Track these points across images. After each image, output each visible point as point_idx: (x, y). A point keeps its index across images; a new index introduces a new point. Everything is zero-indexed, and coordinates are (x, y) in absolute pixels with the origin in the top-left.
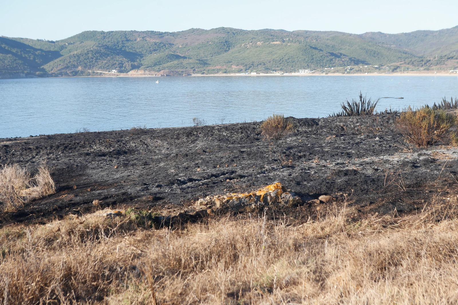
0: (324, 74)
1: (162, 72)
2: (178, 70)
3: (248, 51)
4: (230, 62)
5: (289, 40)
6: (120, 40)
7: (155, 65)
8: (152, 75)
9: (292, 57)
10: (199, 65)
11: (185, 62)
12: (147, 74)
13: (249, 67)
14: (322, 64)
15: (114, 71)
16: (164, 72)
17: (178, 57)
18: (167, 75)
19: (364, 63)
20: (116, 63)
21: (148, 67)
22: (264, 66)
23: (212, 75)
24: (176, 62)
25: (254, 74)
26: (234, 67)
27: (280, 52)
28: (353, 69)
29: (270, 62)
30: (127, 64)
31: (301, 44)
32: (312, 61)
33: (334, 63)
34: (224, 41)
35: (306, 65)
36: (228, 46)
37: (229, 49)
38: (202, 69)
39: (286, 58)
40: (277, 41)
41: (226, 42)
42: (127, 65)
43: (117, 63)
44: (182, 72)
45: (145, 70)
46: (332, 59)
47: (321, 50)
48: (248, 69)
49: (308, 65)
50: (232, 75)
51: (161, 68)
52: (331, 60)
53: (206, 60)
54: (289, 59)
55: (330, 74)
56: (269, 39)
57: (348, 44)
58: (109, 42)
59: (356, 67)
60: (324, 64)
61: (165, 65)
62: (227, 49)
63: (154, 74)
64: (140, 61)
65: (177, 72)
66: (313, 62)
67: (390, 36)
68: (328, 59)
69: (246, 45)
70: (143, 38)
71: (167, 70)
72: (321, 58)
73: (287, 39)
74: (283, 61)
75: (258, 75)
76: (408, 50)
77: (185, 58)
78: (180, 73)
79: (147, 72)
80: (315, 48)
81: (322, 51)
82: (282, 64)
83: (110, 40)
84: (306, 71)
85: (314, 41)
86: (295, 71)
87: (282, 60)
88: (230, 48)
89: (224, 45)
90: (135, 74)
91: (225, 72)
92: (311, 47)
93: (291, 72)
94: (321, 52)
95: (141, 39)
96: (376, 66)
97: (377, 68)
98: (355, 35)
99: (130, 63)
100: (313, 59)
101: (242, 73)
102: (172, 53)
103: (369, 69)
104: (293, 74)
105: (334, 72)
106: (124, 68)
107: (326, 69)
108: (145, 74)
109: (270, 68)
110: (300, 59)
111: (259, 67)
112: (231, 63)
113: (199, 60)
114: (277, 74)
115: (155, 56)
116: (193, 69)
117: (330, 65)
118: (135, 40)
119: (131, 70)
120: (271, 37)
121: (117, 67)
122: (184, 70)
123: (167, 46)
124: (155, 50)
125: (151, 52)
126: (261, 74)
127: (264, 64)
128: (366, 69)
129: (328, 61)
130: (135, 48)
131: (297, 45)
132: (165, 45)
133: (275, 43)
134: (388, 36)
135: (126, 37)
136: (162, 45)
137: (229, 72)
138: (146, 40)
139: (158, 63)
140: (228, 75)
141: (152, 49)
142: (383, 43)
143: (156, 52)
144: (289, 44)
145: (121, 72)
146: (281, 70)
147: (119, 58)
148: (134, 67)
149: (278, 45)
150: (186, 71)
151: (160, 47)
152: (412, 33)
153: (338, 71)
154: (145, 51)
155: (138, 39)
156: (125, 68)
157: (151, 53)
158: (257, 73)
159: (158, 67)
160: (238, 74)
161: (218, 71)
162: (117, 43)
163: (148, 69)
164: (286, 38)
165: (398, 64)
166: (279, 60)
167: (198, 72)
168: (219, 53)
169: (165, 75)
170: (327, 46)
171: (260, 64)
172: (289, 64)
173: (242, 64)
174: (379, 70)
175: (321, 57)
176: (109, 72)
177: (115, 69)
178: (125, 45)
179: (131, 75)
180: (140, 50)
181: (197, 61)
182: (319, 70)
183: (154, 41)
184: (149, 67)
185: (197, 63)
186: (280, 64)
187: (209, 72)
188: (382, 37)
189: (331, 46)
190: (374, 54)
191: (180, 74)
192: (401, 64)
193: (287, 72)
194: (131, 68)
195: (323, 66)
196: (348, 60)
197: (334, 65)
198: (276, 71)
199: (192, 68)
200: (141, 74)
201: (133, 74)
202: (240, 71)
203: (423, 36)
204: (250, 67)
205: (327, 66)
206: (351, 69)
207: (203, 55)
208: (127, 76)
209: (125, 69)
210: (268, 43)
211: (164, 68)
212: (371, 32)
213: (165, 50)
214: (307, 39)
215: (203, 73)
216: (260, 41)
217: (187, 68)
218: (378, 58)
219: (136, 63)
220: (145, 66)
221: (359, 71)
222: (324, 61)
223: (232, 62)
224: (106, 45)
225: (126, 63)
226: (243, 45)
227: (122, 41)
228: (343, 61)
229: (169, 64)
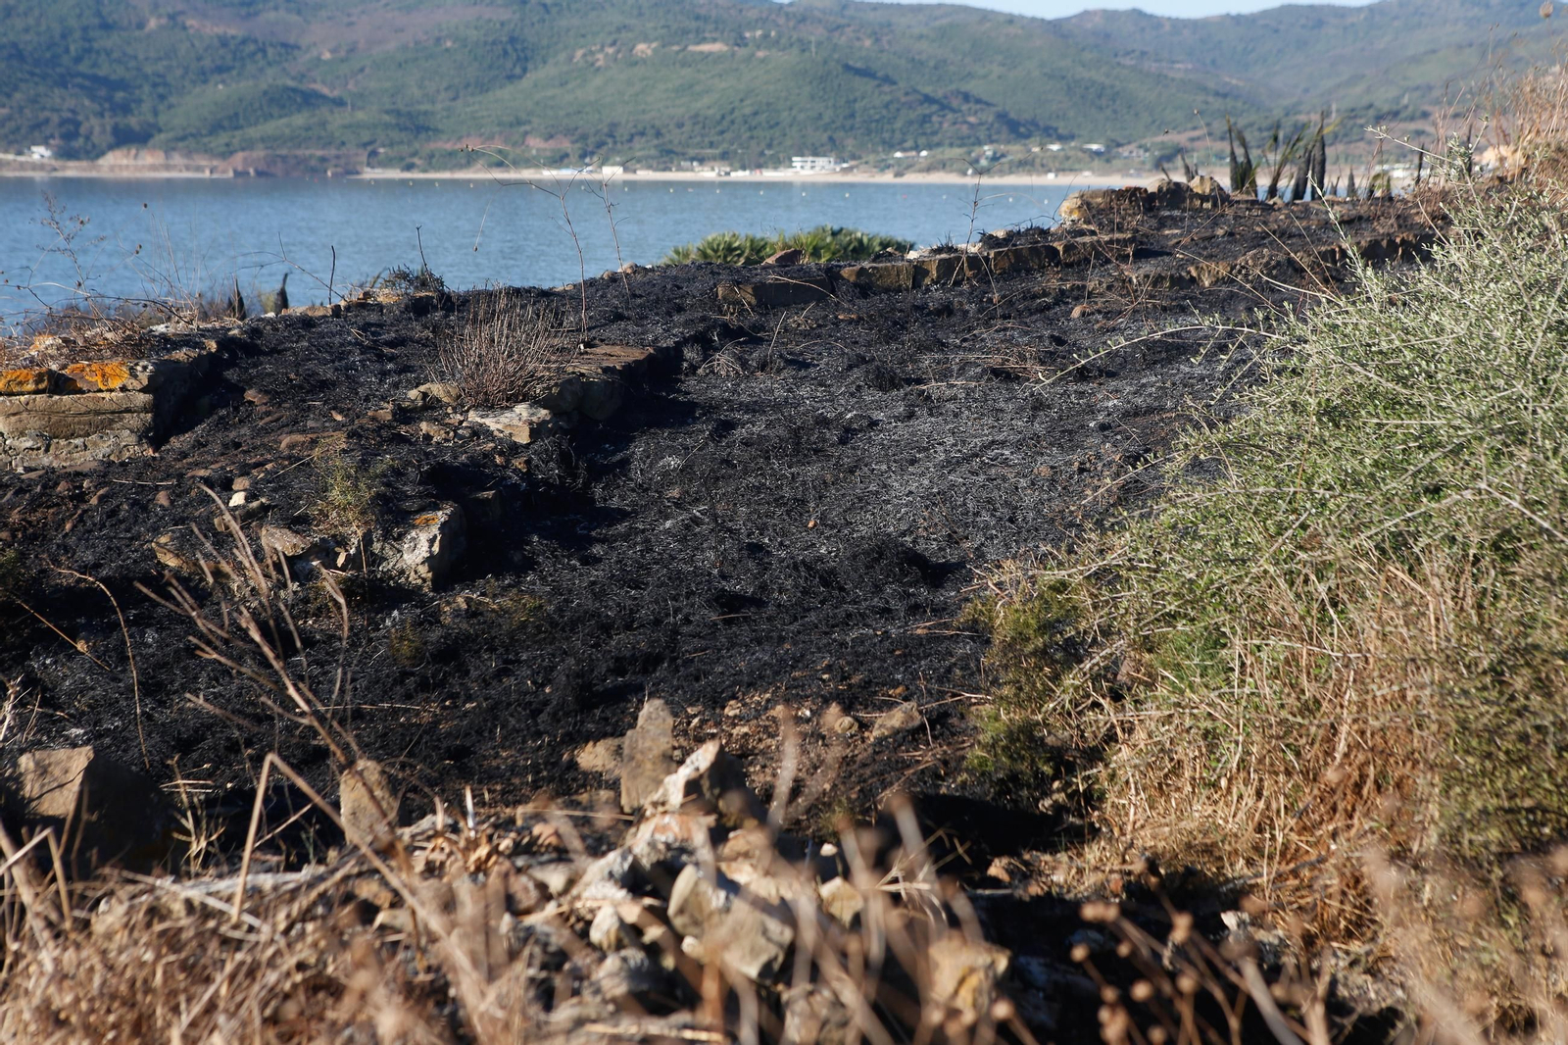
0: (888, 178)
1: (239, 158)
2: (308, 152)
3: (598, 81)
4: (519, 123)
5: (766, 36)
6: (73, 22)
7: (216, 128)
8: (199, 169)
9: (768, 104)
10: (395, 135)
11: (338, 119)
12: (179, 169)
13: (594, 146)
14: (886, 135)
15: (39, 153)
16: (245, 159)
17: (310, 99)
18: (259, 174)
19: (1050, 133)
20: (47, 121)
21: (183, 138)
22: (656, 142)
23: (446, 175)
24: (299, 120)
25: (612, 172)
26: (535, 144)
27: (723, 85)
28: (1003, 156)
29: (680, 125)
30: (97, 127)
31: (807, 54)
32: (848, 123)
33: (934, 133)
34: (504, 39)
35: (825, 137)
36: (518, 59)
37: (525, 70)
38: (405, 149)
39: (748, 111)
40: (714, 40)
41: (512, 40)
42: (97, 129)
43: (55, 118)
44: (323, 159)
45: (169, 149)
46: (930, 116)
47: (888, 80)
48: (592, 153)
49: (831, 139)
50: (527, 174)
51: (236, 142)
52: (925, 119)
53: (426, 113)
54: (756, 114)
55: (912, 178)
56: (685, 32)
57: (1000, 58)
58: (27, 30)
59: (1016, 151)
60: (898, 136)
61: (253, 132)
62: (518, 70)
63: (204, 169)
64: (156, 113)
65: (301, 161)
66: (852, 128)
67: (1178, 25)
68: (913, 115)
69: (592, 53)
70: (172, 17)
71: (259, 153)
72: (884, 112)
73: (759, 33)
74: (733, 122)
75: (630, 177)
76: (1241, 84)
77: (339, 103)
78: (313, 163)
79: (177, 159)
80: (866, 73)
81: (894, 83)
82: (728, 136)
83: (31, 21)
84: (821, 161)
85: (868, 43)
86: (777, 163)
87: (728, 118)
88: (530, 66)
89: (505, 53)
90: (127, 167)
91: (500, 165)
92: (847, 68)
93: (760, 166)
94: (886, 88)
95: (164, 21)
96: (1095, 147)
97: (1098, 153)
98: (1033, 19)
99: (109, 121)
100: (852, 116)
101: (567, 167)
102: (290, 83)
103: (1068, 158)
104: (769, 175)
105: (929, 169)
106: (81, 141)
107: (898, 155)
108: (168, 168)
109: (679, 149)
110: (801, 116)
111: (638, 142)
112: (523, 129)
113: (398, 113)
114: (707, 174)
115: (220, 90)
116: (370, 148)
117: (922, 141)
118: (141, 26)
119: (111, 147)
120: (693, 25)
121: (52, 136)
122: (332, 152)
123: (270, 51)
124: (220, 70)
125: (203, 77)
126: (644, 175)
127: (658, 134)
128: (1055, 156)
129: (911, 123)
130: (135, 58)
131: (789, 58)
132: (264, 51)
133: (706, 48)
134: (1167, 28)
135: (99, 14)
136: (252, 47)
137: (517, 163)
138: (185, 28)
139: (226, 123)
140: (512, 175)
141: (207, 63)
142: (1143, 53)
143: (225, 76)
144: (761, 54)
145: (67, 154)
146: (724, 157)
147: (65, 101)
148: (124, 138)
149: (718, 58)
150: (338, 157)
151: (242, 59)
152: (1265, 14)
153: (942, 166)
154: (179, 72)
155: (152, 23)
156: (87, 138)
157: (205, 82)
158: (626, 170)
159: (223, 138)
160: (548, 174)
161: (470, 159)
162: (64, 36)
163: (181, 145)
164: (754, 29)
165: (1180, 138)
166: (718, 117)
167: (387, 163)
168: (483, 88)
169: (252, 171)
170: (917, 64)
171: (642, 134)
172: (755, 133)
173: (569, 132)
174: (1108, 161)
175: (887, 106)
176: (20, 153)
177: (45, 142)
178: (96, 45)
179: (112, 168)
180: (160, 67)
181: (387, 118)
182: (871, 158)
183: (219, 30)
184: (187, 141)
185: (387, 126)
186: (722, 132)
187: (432, 161)
188: (1143, 30)
189: (932, 63)
190: (1100, 97)
191: (313, 170)
192: (1192, 140)
193: (744, 168)
194: (110, 139)
195: (891, 146)
196: (991, 119)
197: (936, 139)
198: (702, 161)
199: (365, 145)
200: (153, 168)
201: (117, 164)
202: (559, 160)
203: (1303, 27)
204: (600, 145)
205: (909, 144)
206: (995, 158)
207: (417, 93)
208: (94, 174)
209: (89, 147)
210: (676, 48)
211: (248, 145)
212: (1105, 12)
213: (261, 70)
214: (836, 34)
215: (409, 167)
216: (646, 39)
217: (343, 143)
218: (1115, 112)
219: (133, 121)
220: (171, 135)
221: (1026, 165)
222: (898, 125)
223: (530, 122)
224: (15, 45)
225: (94, 121)
226: (579, 53)
227: (85, 29)
228: (972, 126)
229: (270, 128)
